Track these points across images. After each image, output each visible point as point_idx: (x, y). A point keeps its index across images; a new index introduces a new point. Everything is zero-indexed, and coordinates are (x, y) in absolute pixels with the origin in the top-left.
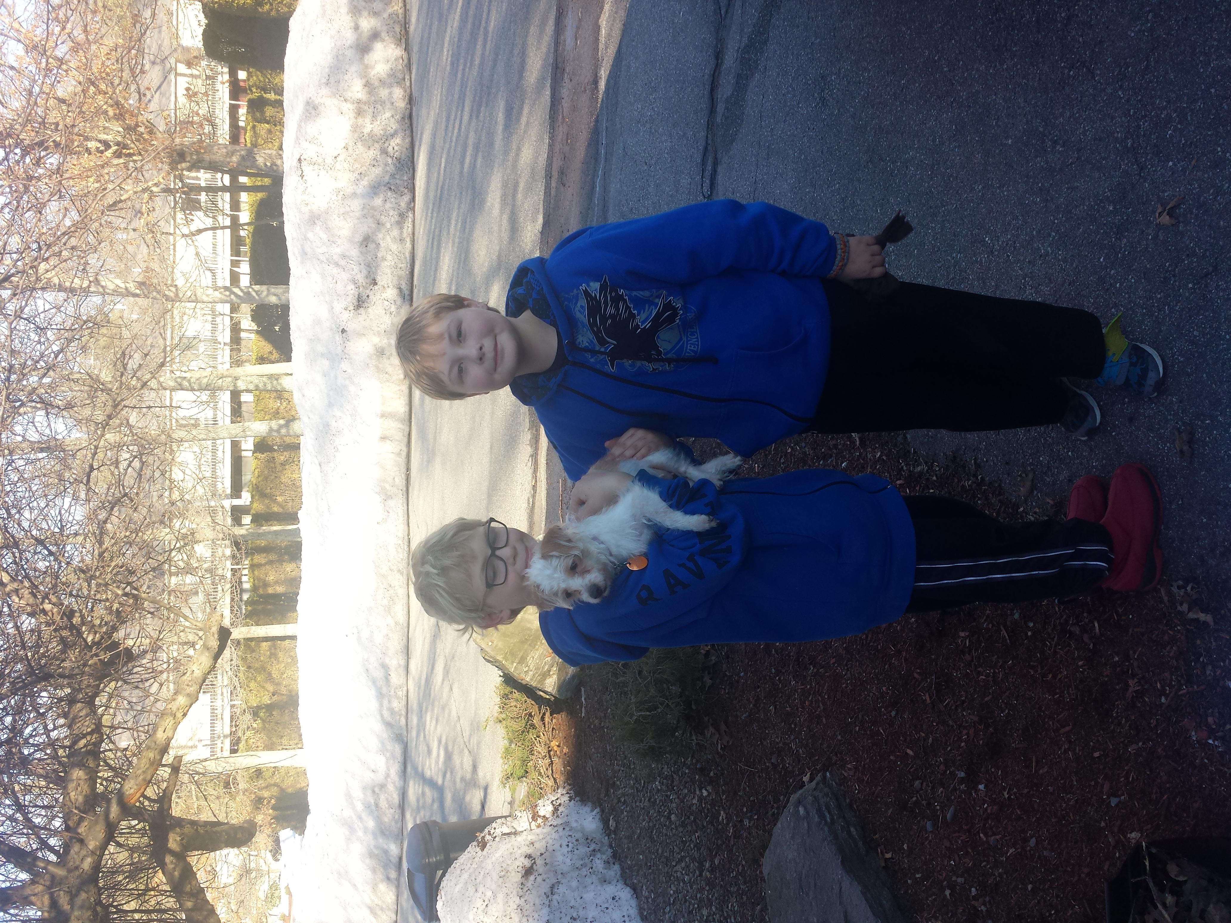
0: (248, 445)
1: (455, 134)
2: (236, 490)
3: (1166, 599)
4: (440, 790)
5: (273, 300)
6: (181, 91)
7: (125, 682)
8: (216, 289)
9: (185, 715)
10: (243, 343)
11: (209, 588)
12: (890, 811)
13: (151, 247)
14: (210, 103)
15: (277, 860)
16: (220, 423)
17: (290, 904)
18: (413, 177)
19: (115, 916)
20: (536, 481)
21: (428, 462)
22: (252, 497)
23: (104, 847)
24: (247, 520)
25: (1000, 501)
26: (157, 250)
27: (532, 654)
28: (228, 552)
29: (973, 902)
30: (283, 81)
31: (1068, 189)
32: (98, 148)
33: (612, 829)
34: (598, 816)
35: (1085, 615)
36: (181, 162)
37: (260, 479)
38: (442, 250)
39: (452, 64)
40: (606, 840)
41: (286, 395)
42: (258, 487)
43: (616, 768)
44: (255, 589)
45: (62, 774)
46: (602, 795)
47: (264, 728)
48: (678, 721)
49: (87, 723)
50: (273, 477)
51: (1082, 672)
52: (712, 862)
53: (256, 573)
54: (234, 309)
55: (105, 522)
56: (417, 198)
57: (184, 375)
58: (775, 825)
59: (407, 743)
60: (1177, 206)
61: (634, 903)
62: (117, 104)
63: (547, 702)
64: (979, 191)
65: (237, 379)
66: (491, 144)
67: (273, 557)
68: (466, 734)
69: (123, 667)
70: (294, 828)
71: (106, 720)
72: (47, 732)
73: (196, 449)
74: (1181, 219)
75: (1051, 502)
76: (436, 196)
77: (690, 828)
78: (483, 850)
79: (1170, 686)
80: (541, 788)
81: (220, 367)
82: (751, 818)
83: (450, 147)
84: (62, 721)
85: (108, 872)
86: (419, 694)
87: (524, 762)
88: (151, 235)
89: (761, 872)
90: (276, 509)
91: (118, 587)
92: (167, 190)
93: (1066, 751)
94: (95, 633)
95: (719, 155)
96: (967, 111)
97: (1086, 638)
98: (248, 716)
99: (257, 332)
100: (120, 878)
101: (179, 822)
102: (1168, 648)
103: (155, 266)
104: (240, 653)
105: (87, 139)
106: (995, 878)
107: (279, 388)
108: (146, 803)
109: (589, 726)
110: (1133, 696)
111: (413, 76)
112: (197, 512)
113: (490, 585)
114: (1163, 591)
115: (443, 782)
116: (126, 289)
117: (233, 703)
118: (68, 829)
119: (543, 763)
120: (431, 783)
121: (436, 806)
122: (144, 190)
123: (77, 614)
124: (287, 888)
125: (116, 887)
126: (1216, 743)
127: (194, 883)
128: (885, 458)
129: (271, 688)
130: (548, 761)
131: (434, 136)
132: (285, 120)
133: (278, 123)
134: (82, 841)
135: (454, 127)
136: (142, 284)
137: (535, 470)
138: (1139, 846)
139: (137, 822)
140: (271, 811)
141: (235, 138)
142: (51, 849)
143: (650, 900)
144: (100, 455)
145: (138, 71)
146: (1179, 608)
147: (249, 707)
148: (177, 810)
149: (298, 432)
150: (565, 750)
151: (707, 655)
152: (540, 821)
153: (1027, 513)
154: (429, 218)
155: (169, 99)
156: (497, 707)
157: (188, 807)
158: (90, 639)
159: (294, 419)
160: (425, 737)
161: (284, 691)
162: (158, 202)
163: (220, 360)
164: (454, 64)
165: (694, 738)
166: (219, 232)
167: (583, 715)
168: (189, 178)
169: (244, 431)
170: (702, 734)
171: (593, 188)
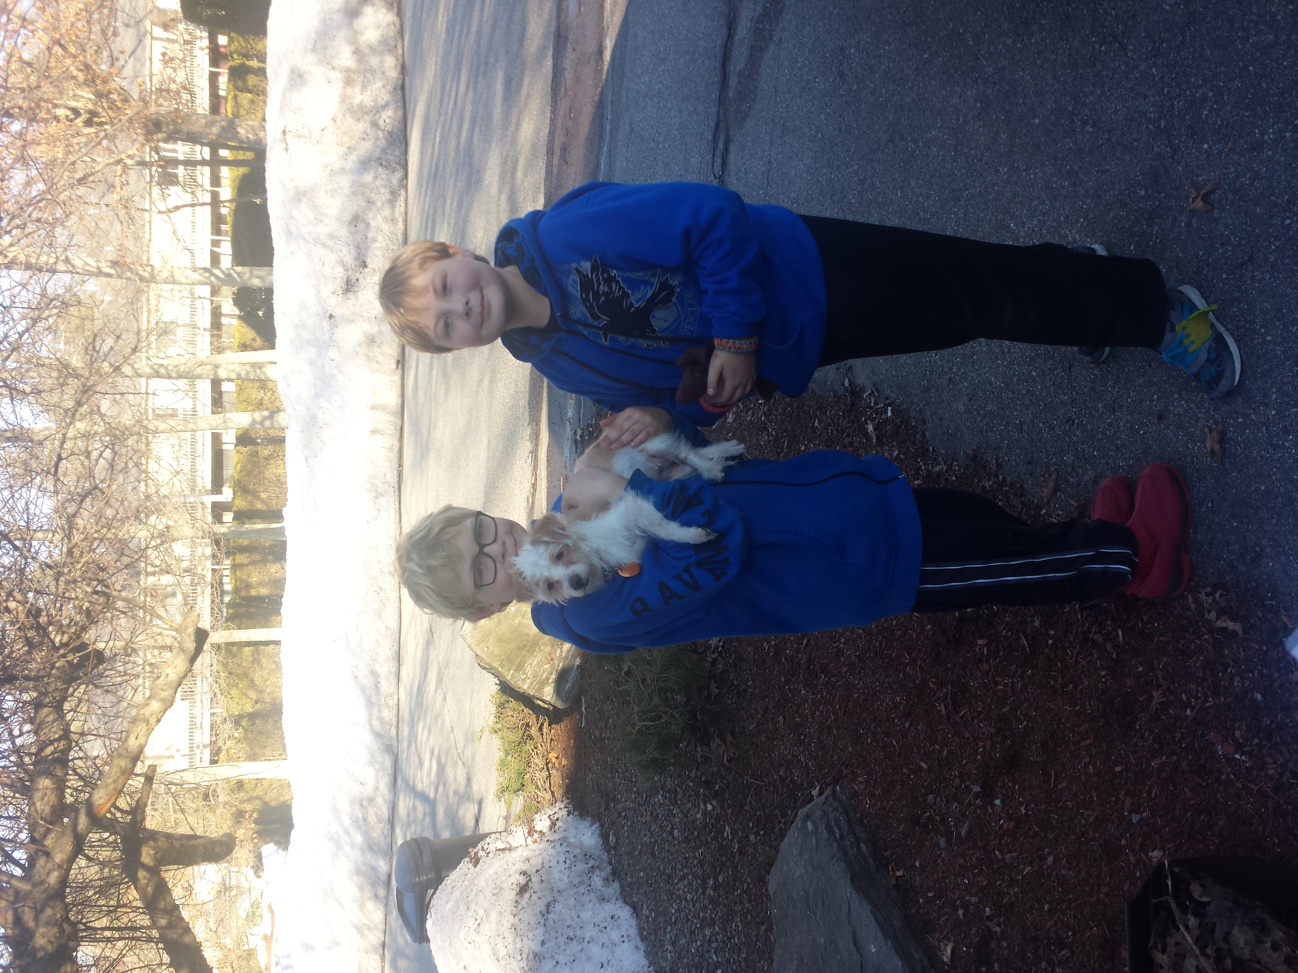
0: (229, 438)
1: (451, 106)
2: (217, 485)
3: (1193, 606)
4: (431, 804)
5: (256, 282)
6: (157, 57)
7: (96, 686)
8: (195, 269)
9: (158, 721)
10: (224, 329)
11: (187, 589)
12: (902, 827)
13: (125, 224)
14: (188, 70)
15: (259, 877)
16: (200, 413)
17: (273, 924)
18: (406, 153)
19: (85, 934)
20: (536, 479)
21: (422, 457)
22: (234, 493)
23: (71, 860)
24: (228, 517)
25: (1022, 503)
26: (132, 227)
27: (530, 661)
28: (208, 551)
29: (987, 923)
30: (266, 47)
31: (1097, 172)
32: (67, 116)
33: (612, 844)
34: (598, 831)
35: (1109, 622)
36: (156, 133)
37: (242, 474)
38: (437, 231)
39: (448, 30)
40: (605, 857)
41: (270, 385)
42: (240, 483)
43: (617, 781)
44: (236, 590)
45: (28, 783)
46: (602, 809)
47: (246, 738)
48: (683, 733)
49: (54, 729)
50: (256, 473)
51: (1105, 683)
52: (716, 879)
53: (238, 573)
54: (215, 292)
55: (74, 516)
56: (410, 175)
57: (161, 362)
58: (782, 841)
59: (397, 755)
60: (1212, 191)
61: (633, 922)
62: (87, 67)
63: (545, 712)
64: (1005, 174)
65: (217, 366)
66: (489, 117)
67: (256, 557)
68: (460, 745)
69: (93, 670)
70: (278, 844)
71: (75, 727)
72: (12, 738)
73: (175, 441)
74: (1216, 205)
75: (1075, 504)
76: (429, 174)
77: (693, 844)
78: (475, 866)
79: (1196, 698)
80: (538, 802)
81: (199, 354)
82: (757, 834)
83: (445, 121)
84: (27, 727)
85: (77, 887)
86: (410, 703)
87: (521, 774)
88: (124, 211)
89: (767, 890)
90: (259, 506)
91: (88, 585)
92: (142, 163)
93: (1086, 766)
94: (63, 633)
95: (731, 133)
96: (993, 89)
97: (1109, 646)
98: (229, 726)
99: (240, 317)
100: (91, 893)
101: (153, 835)
102: (1194, 659)
103: (129, 244)
104: (220, 658)
105: (56, 106)
106: (1010, 898)
107: (263, 377)
108: (118, 815)
109: (590, 737)
110: (1157, 708)
111: (406, 44)
112: (175, 508)
113: (478, 585)
114: (1190, 599)
115: (436, 795)
116: (98, 268)
117: (213, 711)
118: (33, 840)
119: (540, 776)
120: (422, 796)
121: (427, 820)
122: (119, 162)
123: (44, 613)
124: (270, 906)
125: (86, 903)
126: (1243, 758)
127: (168, 899)
128: (902, 456)
129: (253, 695)
130: (545, 773)
131: (428, 108)
132: (268, 88)
133: (260, 92)
134: (47, 854)
135: (449, 99)
136: (114, 264)
137: (535, 468)
138: (1161, 865)
139: (108, 834)
140: (253, 825)
141: (215, 108)
142: (16, 863)
143: (650, 919)
144: (68, 445)
145: (110, 34)
146: (1207, 616)
147: (230, 716)
148: (152, 822)
149: (283, 424)
150: (564, 762)
151: (714, 662)
152: (536, 836)
153: (1049, 516)
154: (422, 197)
155: (143, 64)
156: (492, 717)
157: (165, 821)
158: (57, 640)
159: (278, 410)
160: (416, 748)
161: (267, 699)
162: (133, 175)
163: (199, 346)
164: (450, 30)
165: (699, 749)
166: (198, 208)
167: (583, 725)
168: (165, 150)
169: (225, 422)
170: (708, 745)
171: (598, 166)
